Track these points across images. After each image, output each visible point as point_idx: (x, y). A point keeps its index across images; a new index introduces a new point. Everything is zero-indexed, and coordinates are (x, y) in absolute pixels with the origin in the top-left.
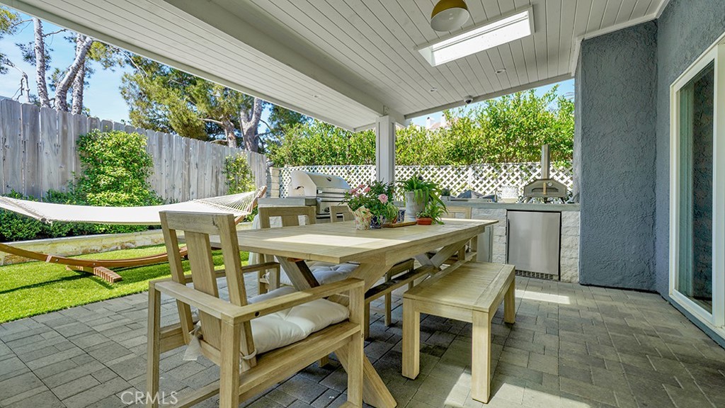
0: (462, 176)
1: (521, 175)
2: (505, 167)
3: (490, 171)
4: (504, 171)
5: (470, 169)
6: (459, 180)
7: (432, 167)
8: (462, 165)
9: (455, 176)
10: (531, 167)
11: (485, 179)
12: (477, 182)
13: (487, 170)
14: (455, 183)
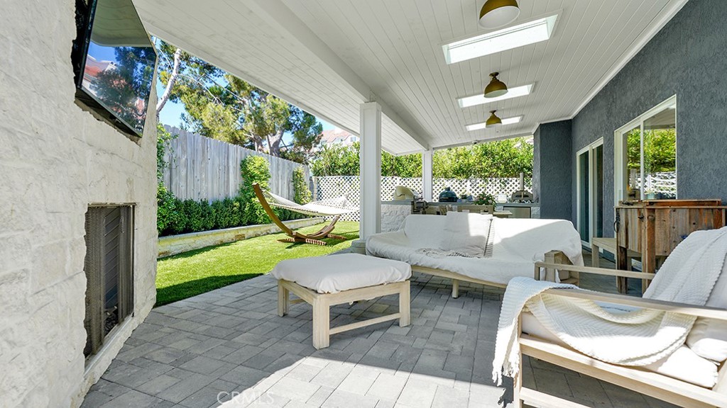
0: (463, 186)
1: (500, 185)
2: (490, 181)
3: (481, 183)
4: (490, 183)
5: (468, 181)
6: (461, 188)
7: (442, 179)
8: (462, 178)
9: (459, 186)
10: (506, 181)
11: (478, 188)
12: (473, 190)
13: (480, 182)
14: (458, 190)
